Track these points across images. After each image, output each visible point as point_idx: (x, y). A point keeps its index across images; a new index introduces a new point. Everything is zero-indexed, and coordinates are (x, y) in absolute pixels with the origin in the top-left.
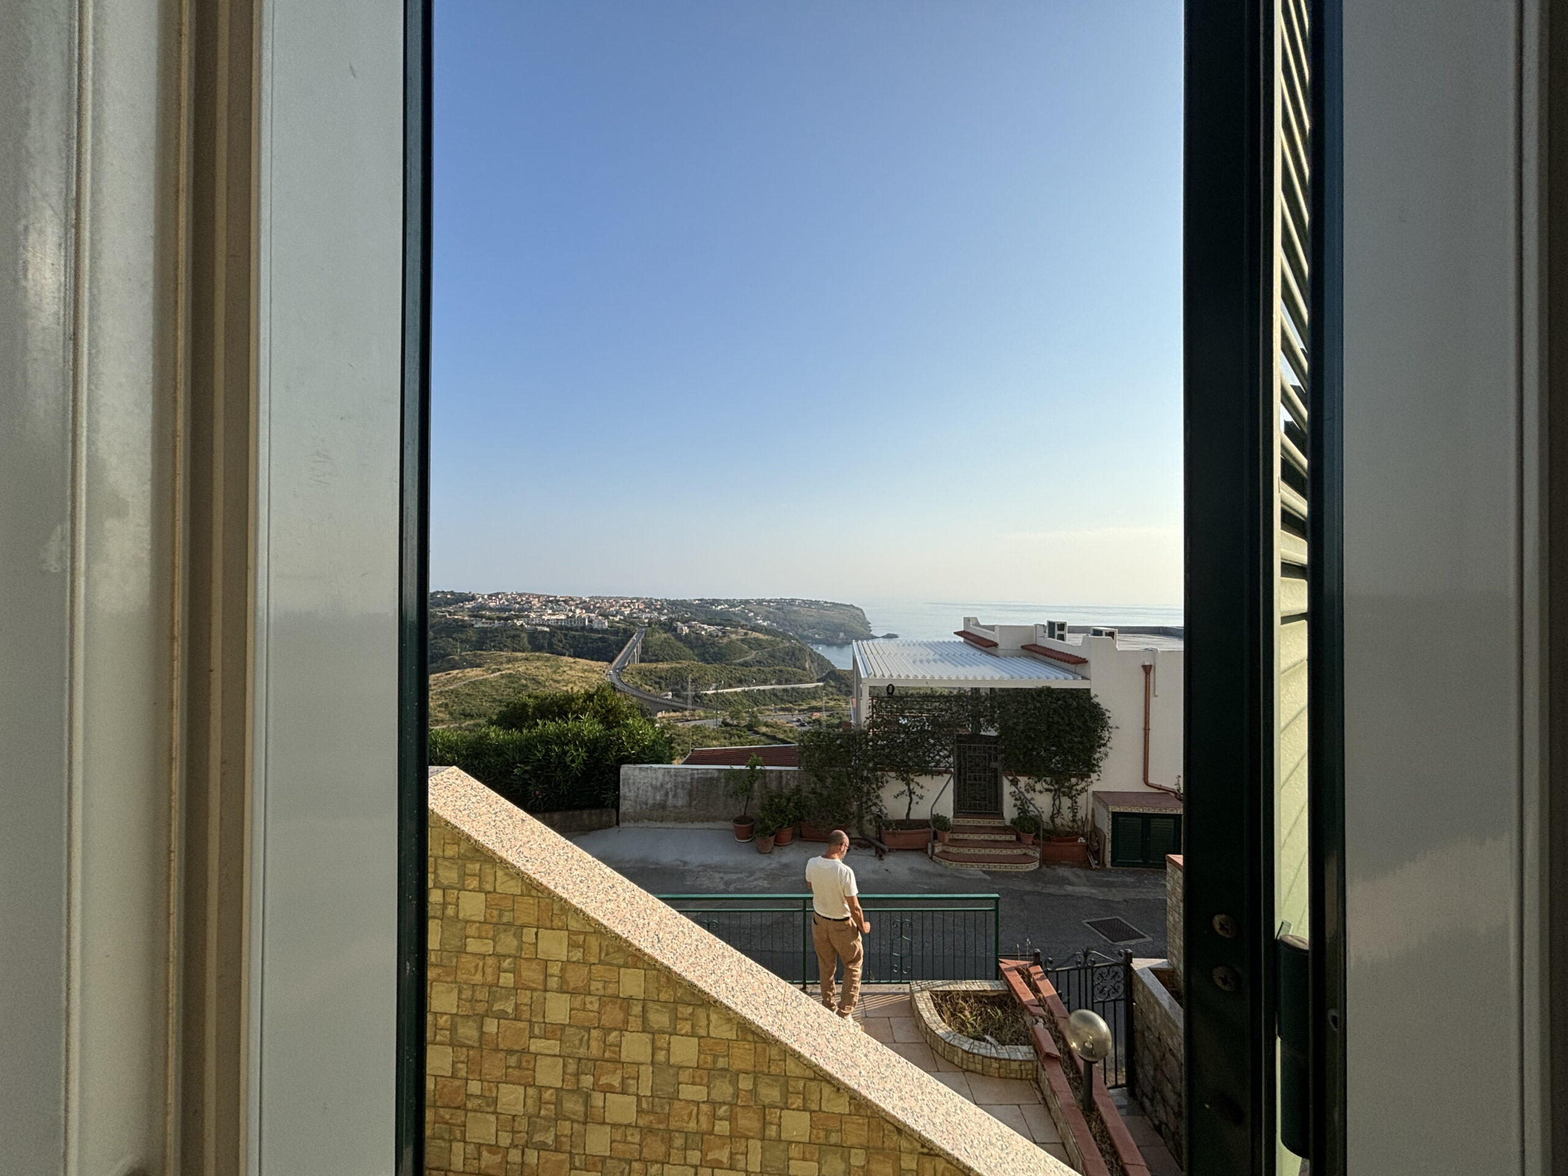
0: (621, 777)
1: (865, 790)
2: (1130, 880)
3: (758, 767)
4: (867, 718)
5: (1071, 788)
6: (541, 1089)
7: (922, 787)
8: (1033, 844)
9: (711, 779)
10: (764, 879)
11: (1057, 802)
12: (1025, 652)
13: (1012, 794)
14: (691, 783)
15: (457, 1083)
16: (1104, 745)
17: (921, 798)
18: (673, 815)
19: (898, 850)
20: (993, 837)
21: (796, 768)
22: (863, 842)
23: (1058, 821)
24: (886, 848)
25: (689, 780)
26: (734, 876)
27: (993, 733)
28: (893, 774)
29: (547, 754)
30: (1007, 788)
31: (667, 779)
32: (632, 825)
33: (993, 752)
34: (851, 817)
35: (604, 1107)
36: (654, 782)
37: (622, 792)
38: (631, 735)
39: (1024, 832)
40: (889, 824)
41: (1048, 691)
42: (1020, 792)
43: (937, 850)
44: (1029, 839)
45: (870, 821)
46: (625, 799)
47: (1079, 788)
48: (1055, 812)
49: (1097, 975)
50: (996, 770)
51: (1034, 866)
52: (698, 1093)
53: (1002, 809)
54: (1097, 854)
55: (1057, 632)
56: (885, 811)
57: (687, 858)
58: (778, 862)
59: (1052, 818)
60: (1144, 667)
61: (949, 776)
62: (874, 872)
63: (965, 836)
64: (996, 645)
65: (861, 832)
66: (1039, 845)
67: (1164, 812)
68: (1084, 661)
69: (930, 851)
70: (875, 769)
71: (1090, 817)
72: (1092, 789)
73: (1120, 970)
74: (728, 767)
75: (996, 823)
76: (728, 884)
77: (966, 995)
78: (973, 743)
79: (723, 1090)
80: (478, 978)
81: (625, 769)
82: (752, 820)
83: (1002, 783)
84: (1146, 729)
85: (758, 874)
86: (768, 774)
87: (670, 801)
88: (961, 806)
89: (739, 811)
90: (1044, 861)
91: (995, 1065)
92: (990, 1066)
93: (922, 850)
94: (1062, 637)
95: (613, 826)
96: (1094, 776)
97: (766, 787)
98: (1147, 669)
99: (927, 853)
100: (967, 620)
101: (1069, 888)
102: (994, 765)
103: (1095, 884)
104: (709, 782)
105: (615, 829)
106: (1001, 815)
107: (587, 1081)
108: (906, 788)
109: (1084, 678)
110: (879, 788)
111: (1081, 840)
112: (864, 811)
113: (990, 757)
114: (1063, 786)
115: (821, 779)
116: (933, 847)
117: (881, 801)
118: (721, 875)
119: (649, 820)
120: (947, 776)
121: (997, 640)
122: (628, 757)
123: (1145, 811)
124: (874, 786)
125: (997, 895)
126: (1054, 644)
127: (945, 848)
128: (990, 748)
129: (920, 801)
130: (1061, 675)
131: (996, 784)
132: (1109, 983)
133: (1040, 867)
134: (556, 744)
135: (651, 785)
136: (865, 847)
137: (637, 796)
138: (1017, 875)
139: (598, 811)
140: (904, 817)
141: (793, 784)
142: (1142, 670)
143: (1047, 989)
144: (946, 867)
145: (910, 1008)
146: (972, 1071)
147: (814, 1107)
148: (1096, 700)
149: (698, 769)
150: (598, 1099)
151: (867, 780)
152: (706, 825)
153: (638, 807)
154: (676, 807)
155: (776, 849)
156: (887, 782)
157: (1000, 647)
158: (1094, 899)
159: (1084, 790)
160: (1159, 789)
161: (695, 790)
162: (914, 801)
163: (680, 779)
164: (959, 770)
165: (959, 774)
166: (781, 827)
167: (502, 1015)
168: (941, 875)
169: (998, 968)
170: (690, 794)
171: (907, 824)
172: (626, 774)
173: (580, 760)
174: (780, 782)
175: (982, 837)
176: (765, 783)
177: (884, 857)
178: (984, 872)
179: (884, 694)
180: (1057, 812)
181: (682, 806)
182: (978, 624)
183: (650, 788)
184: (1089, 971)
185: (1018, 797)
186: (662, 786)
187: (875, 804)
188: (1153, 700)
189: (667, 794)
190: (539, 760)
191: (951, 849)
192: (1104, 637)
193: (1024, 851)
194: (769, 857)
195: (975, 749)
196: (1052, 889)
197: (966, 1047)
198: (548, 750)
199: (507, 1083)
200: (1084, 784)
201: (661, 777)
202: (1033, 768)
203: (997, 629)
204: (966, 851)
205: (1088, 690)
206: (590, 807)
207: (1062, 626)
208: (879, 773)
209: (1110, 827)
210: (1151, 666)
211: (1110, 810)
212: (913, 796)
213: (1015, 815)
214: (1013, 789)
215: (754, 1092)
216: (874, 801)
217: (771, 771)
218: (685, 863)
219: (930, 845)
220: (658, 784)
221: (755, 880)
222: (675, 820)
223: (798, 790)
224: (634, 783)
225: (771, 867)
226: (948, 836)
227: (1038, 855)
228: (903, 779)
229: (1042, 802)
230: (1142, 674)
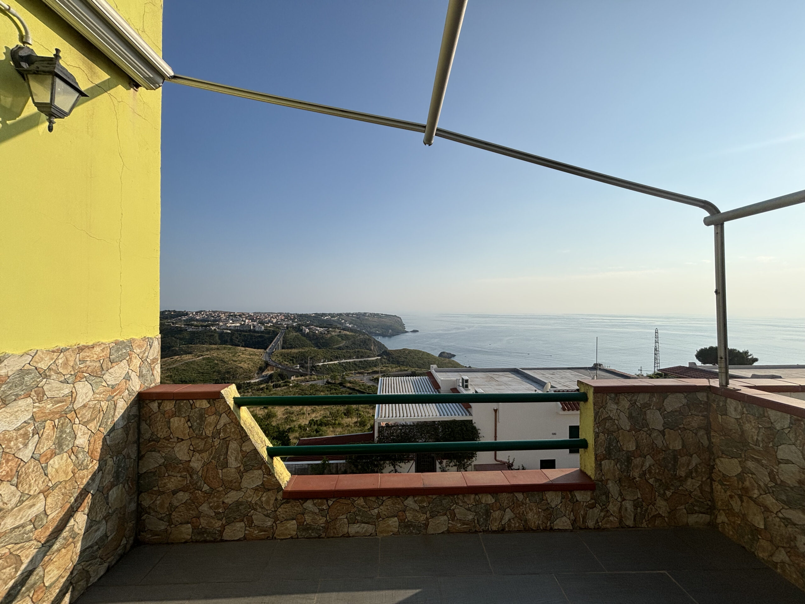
1: (376, 470)
3: (327, 462)
5: (464, 465)
7: (401, 467)
12: (451, 392)
21: (344, 461)
28: (388, 462)
30: (438, 465)
41: (454, 422)
42: (443, 467)
50: (433, 458)
55: (465, 384)
60: (494, 410)
61: (413, 461)
70: (380, 460)
72: (473, 464)
74: (312, 462)
84: (496, 437)
86: (331, 465)
94: (467, 386)
96: (474, 459)
97: (330, 472)
102: (432, 455)
104: (303, 470)
108: (394, 469)
109: (470, 415)
114: (461, 463)
115: (356, 466)
121: (440, 385)
124: (380, 468)
131: (434, 463)
141: (343, 469)
148: (475, 425)
151: (376, 466)
156: (385, 467)
157: (441, 389)
160: (501, 462)
165: (417, 459)
174: (337, 468)
176: (330, 469)
179: (384, 428)
188: (498, 424)
200: (470, 462)
202: (448, 456)
205: (472, 420)
207: (467, 381)
208: (382, 462)
210: (497, 410)
228: (393, 465)
230: (494, 413)
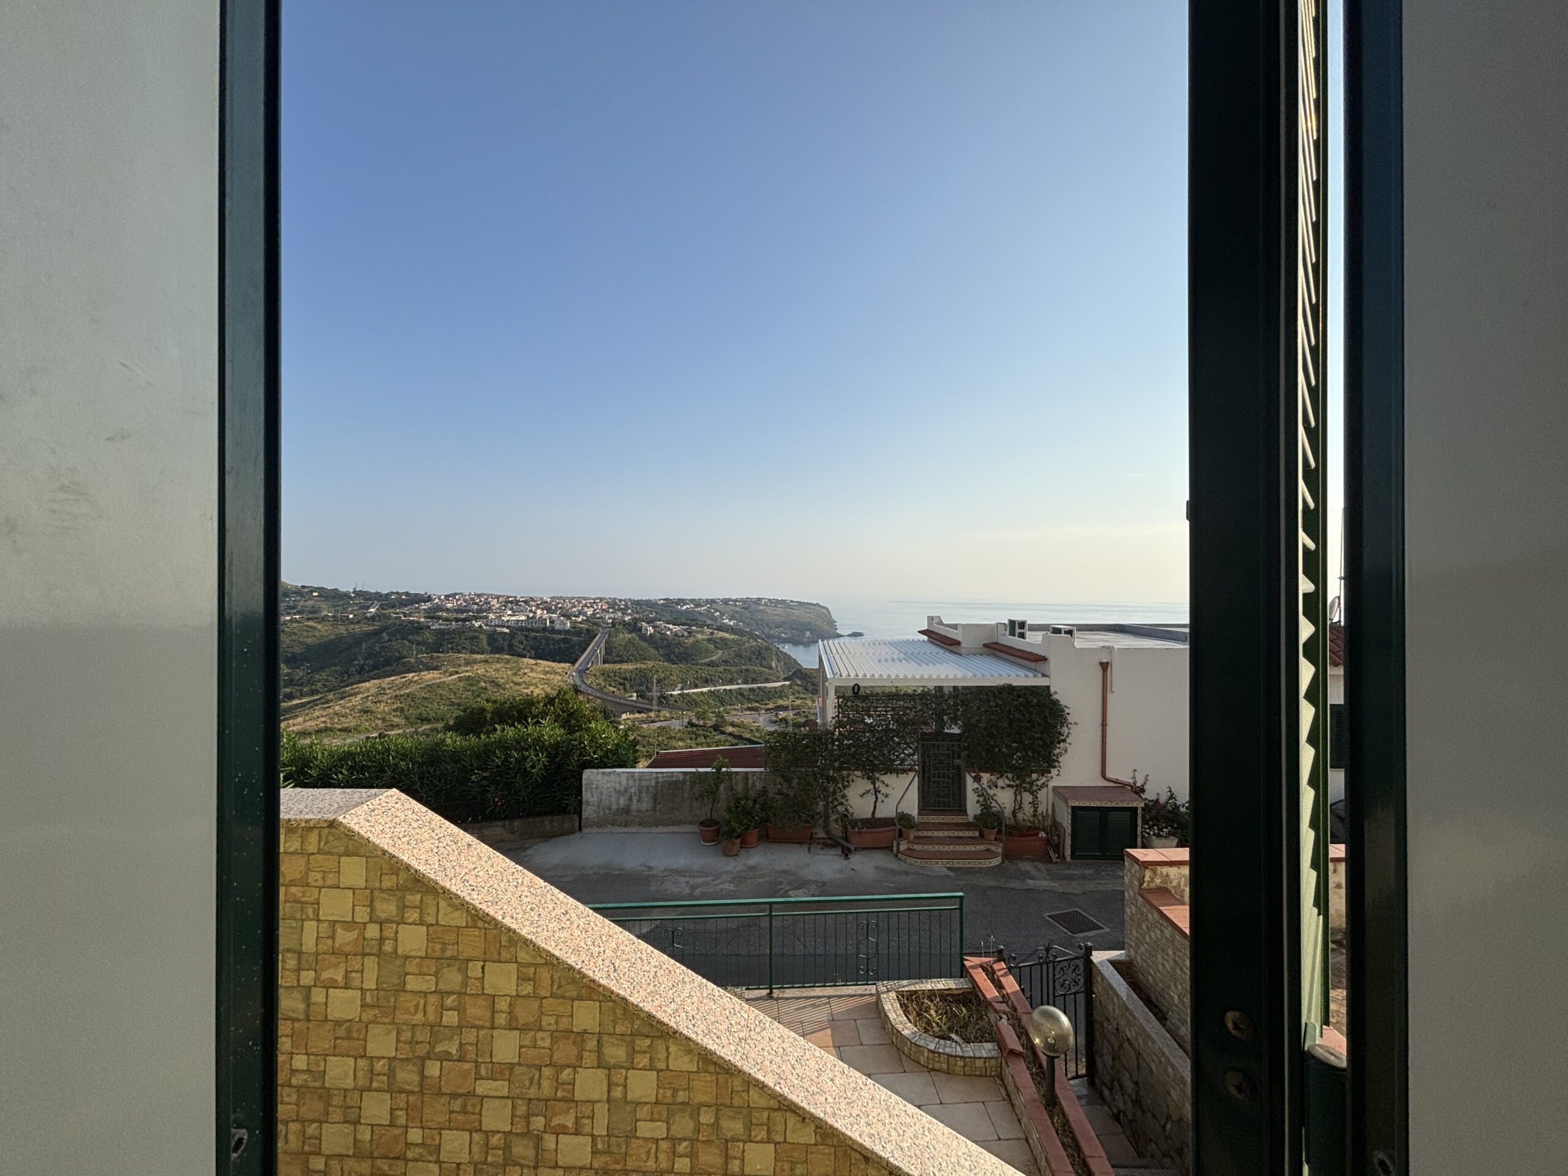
0: (584, 782)
1: (831, 789)
2: (1088, 872)
3: (724, 770)
4: (833, 718)
5: (1031, 783)
6: (488, 1134)
7: (887, 786)
8: (996, 839)
9: (676, 782)
10: (731, 882)
11: (1019, 798)
12: (986, 650)
13: (975, 790)
14: (656, 786)
15: (397, 1131)
16: (1064, 741)
17: (887, 796)
18: (637, 819)
19: (864, 849)
20: (956, 834)
21: (762, 769)
22: (829, 842)
23: (1020, 816)
24: (852, 847)
25: (653, 784)
26: (699, 880)
27: (956, 730)
28: (859, 773)
29: (506, 760)
30: (970, 784)
31: (631, 783)
32: (595, 830)
33: (956, 749)
34: (817, 817)
35: (556, 1150)
36: (618, 787)
37: (584, 797)
38: (593, 739)
39: (987, 827)
40: (855, 823)
41: (1010, 689)
42: (983, 789)
43: (902, 848)
44: (992, 834)
45: (836, 820)
46: (588, 805)
47: (1039, 783)
48: (1017, 807)
49: (1058, 968)
50: (959, 767)
51: (996, 861)
52: (658, 1129)
53: (965, 805)
54: (1058, 848)
55: (1018, 631)
56: (851, 810)
57: (649, 864)
58: (744, 865)
59: (1014, 813)
60: (1102, 664)
61: (914, 773)
62: (841, 871)
63: (930, 834)
64: (958, 643)
65: (827, 832)
66: (1001, 841)
67: (1120, 805)
68: (1044, 659)
69: (895, 849)
70: (841, 768)
71: (1050, 812)
72: (1052, 784)
73: (1080, 963)
74: (693, 770)
75: (959, 819)
76: (693, 888)
77: (932, 994)
78: (937, 740)
79: (683, 1125)
80: (419, 1017)
81: (587, 774)
82: (719, 823)
83: (965, 781)
84: (1104, 725)
85: (724, 877)
86: (733, 777)
87: (635, 806)
88: (926, 803)
89: (704, 813)
90: (1007, 856)
91: (960, 1063)
92: (956, 1065)
93: (889, 848)
94: (1022, 636)
95: (576, 832)
96: (1054, 772)
97: (732, 789)
98: (1105, 666)
99: (892, 851)
100: (931, 619)
101: (1030, 882)
102: (958, 762)
103: (1055, 877)
104: (673, 786)
105: (578, 835)
106: (964, 812)
107: (538, 1122)
108: (871, 787)
109: (1044, 675)
110: (845, 787)
111: (1042, 834)
112: (830, 811)
113: (953, 754)
114: (1024, 782)
115: (788, 780)
116: (898, 845)
117: (847, 800)
118: (687, 879)
119: (613, 825)
120: (912, 774)
121: (959, 639)
122: (590, 762)
123: (1103, 805)
124: (840, 786)
125: (961, 894)
126: (1015, 642)
127: (910, 846)
128: (953, 745)
129: (886, 800)
130: (1022, 673)
131: (960, 780)
132: (1070, 976)
133: (1003, 862)
134: (516, 750)
135: (615, 789)
136: (831, 846)
137: (601, 800)
138: (980, 870)
139: (560, 817)
140: (870, 816)
141: (759, 785)
142: (1099, 668)
143: (1011, 984)
144: (911, 864)
145: (877, 1009)
146: (937, 1070)
147: (779, 1138)
148: (1055, 697)
149: (662, 773)
150: (549, 1141)
151: (833, 779)
152: (671, 829)
153: (602, 813)
154: (639, 811)
155: (743, 851)
156: (853, 781)
157: (963, 645)
158: (1054, 892)
159: (1044, 785)
160: (1116, 783)
161: (660, 794)
162: (879, 800)
163: (644, 783)
164: (923, 767)
165: (924, 772)
166: (747, 829)
167: (446, 1057)
168: (906, 873)
169: (963, 965)
170: (655, 798)
171: (873, 822)
172: (589, 778)
173: (541, 765)
174: (747, 784)
175: (946, 834)
176: (732, 785)
177: (850, 856)
178: (949, 869)
179: (850, 693)
180: (1018, 807)
181: (647, 811)
182: (941, 623)
183: (613, 793)
184: (1051, 965)
185: (981, 794)
186: (626, 791)
187: (841, 804)
188: (1110, 697)
189: (631, 799)
190: (498, 766)
191: (915, 847)
192: (1063, 635)
193: (987, 847)
194: (735, 860)
195: (939, 747)
196: (1016, 884)
197: (932, 1047)
198: (508, 756)
199: (451, 1130)
200: (1044, 779)
201: (624, 782)
202: (994, 764)
203: (960, 628)
204: (930, 848)
205: (1048, 687)
206: (550, 813)
207: (1022, 625)
208: (845, 773)
209: (1070, 821)
210: (1108, 663)
211: (1070, 804)
212: (878, 795)
213: (979, 812)
214: (976, 785)
215: (716, 1126)
216: (840, 800)
217: (737, 773)
218: (650, 868)
219: (895, 843)
220: (622, 788)
221: (721, 883)
222: (640, 825)
223: (764, 791)
224: (597, 788)
225: (738, 869)
226: (912, 834)
227: (1000, 850)
228: (869, 778)
229: (1004, 798)
230: (1099, 671)
